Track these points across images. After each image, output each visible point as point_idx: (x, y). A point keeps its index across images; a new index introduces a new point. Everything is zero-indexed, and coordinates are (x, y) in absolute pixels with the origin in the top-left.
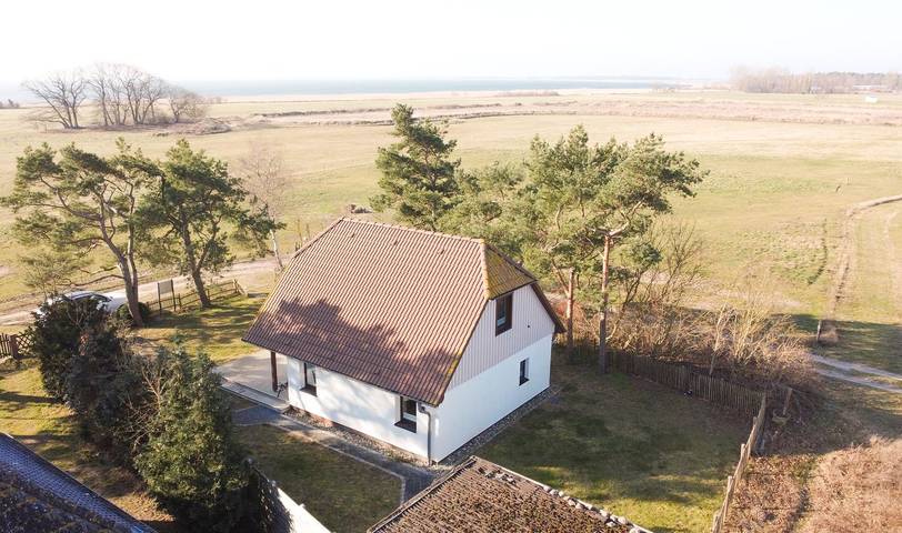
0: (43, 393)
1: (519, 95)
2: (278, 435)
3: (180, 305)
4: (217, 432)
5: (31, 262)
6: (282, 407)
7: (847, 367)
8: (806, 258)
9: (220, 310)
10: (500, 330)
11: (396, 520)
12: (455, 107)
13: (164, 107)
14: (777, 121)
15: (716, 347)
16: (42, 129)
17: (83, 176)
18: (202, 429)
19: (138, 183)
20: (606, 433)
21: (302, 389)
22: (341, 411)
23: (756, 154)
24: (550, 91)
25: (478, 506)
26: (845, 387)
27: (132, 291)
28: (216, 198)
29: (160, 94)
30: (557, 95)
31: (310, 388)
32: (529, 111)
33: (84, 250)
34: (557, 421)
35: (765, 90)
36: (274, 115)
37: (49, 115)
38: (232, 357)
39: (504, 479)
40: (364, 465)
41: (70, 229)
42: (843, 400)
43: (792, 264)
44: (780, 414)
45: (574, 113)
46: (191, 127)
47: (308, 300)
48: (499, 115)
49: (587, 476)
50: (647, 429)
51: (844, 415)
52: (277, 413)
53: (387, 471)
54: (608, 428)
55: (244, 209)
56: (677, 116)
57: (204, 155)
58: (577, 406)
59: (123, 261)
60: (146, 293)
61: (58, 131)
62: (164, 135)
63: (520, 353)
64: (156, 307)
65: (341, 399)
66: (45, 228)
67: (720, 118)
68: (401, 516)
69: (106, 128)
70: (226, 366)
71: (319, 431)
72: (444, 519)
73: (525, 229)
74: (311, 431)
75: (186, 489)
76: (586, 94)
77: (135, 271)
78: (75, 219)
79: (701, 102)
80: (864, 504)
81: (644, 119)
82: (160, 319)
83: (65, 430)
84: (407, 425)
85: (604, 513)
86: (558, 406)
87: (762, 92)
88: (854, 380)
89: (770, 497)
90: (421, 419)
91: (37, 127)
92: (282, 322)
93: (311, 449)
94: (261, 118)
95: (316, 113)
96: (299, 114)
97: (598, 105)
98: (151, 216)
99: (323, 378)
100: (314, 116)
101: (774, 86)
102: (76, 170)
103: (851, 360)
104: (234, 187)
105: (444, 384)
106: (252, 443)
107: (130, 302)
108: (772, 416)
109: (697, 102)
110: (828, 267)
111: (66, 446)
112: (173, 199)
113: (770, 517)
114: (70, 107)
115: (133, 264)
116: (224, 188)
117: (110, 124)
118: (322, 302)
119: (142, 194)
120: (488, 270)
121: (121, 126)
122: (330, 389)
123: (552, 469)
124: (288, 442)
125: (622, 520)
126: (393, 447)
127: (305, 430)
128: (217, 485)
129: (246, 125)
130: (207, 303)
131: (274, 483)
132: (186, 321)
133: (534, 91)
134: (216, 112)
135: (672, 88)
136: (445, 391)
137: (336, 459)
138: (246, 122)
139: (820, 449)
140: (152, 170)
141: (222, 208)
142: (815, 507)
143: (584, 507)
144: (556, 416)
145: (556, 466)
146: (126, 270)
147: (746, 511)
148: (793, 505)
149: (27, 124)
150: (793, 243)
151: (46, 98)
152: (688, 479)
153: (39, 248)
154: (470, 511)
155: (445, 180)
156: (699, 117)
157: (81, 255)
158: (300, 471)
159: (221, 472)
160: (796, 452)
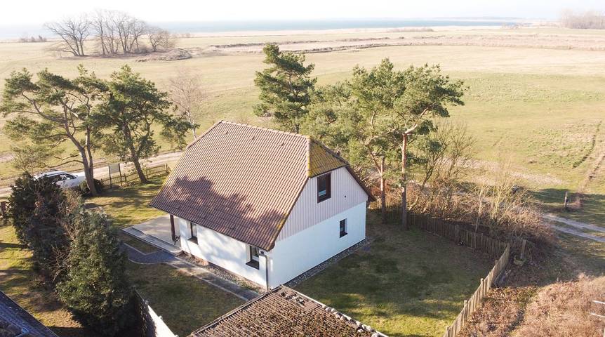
0: (17, 242)
1: (403, 31)
2: (169, 271)
3: (126, 181)
4: (108, 267)
5: (18, 151)
6: (176, 252)
7: (581, 226)
8: (577, 149)
9: (153, 185)
10: (320, 199)
11: (214, 327)
12: (355, 40)
13: (145, 41)
14: (586, 49)
15: (480, 211)
16: (58, 57)
17: (54, 91)
18: (97, 265)
19: (93, 97)
20: (395, 270)
21: (189, 239)
22: (212, 254)
23: (565, 74)
24: (426, 28)
25: (273, 318)
26: (574, 240)
27: (89, 171)
28: (149, 107)
29: (142, 32)
30: (432, 31)
31: (194, 239)
32: (408, 42)
33: (56, 143)
34: (363, 262)
35: (584, 27)
36: (224, 46)
37: (63, 47)
38: (152, 217)
39: (298, 300)
40: (223, 291)
41: (44, 128)
42: (570, 249)
43: (565, 153)
44: (518, 258)
45: (440, 44)
46: (163, 55)
47: (193, 177)
48: (386, 45)
49: (374, 299)
50: (424, 268)
51: (566, 259)
52: (172, 256)
53: (237, 296)
54: (398, 267)
55: (170, 114)
56: (515, 46)
57: (140, 76)
58: (381, 253)
59: (82, 150)
60: (100, 174)
61: (69, 58)
62: (143, 61)
63: (340, 215)
64: (108, 183)
65: (212, 246)
66: (28, 128)
67: (546, 48)
68: (218, 323)
69: (104, 56)
70: (146, 223)
71: (199, 268)
72: (246, 327)
73: (350, 128)
74: (193, 268)
75: (85, 305)
76: (453, 30)
77: (91, 157)
78: (47, 122)
79: (536, 36)
80: (561, 321)
81: (491, 48)
82: (110, 191)
83: (27, 266)
84: (254, 264)
85: (358, 323)
86: (368, 252)
87: (582, 28)
88: (584, 235)
89: (496, 316)
90: (262, 260)
91: (55, 56)
92: (176, 192)
93: (190, 280)
94: (214, 48)
95: (255, 44)
96: (243, 45)
97: (460, 38)
98: (102, 120)
99: (201, 231)
100: (252, 47)
101: (591, 23)
102: (49, 87)
103: (586, 221)
104: (163, 99)
105: (274, 236)
106: (150, 276)
107: (87, 179)
108: (513, 260)
109: (531, 36)
110: (592, 155)
111: (25, 277)
112: (115, 107)
113: (492, 328)
114: (78, 41)
115: (90, 153)
116: (155, 99)
117: (106, 53)
118: (202, 179)
119: (96, 104)
120: (311, 157)
121: (114, 55)
122: (206, 239)
123: (351, 295)
124: (176, 276)
125: (369, 328)
126: (246, 279)
127: (189, 267)
128: (105, 303)
129: (204, 53)
130: (144, 180)
131: (146, 302)
132: (127, 193)
133: (415, 28)
134: (183, 44)
135: (516, 25)
136: (275, 240)
137: (205, 288)
138: (203, 51)
139: (542, 282)
140: (102, 88)
141: (154, 113)
142: (526, 323)
143: (346, 319)
144: (364, 259)
145: (355, 293)
146: (84, 156)
147: (477, 325)
148: (511, 320)
149: (48, 53)
150: (571, 139)
151: (61, 34)
152: (444, 302)
153: (24, 141)
154: (267, 321)
155: (304, 94)
156: (531, 47)
157: (53, 146)
158: (178, 295)
159: (110, 294)
160: (526, 284)
